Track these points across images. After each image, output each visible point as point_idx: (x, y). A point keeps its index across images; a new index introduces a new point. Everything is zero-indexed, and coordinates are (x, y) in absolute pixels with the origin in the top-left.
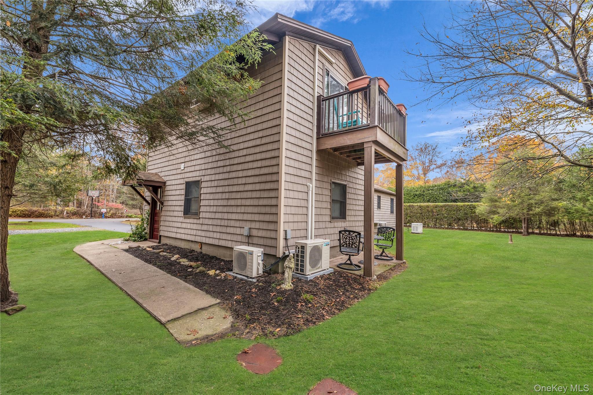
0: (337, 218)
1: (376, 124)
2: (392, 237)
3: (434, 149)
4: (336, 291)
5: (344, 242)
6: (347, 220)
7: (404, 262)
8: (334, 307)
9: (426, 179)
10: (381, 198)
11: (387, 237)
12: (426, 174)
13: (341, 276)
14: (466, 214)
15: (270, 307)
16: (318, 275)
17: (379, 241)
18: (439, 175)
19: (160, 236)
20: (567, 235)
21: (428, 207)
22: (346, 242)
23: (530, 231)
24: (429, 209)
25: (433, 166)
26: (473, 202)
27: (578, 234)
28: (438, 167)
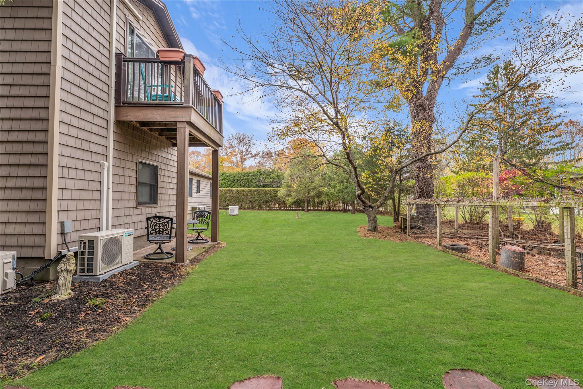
0: (145, 203)
1: (191, 104)
2: (208, 220)
3: (250, 140)
4: (139, 285)
5: (153, 230)
6: (159, 205)
7: (218, 243)
8: (136, 304)
9: (243, 167)
10: (201, 182)
11: (203, 220)
12: (243, 162)
13: (148, 268)
14: (272, 197)
15: (28, 332)
16: (116, 272)
17: (195, 225)
18: (253, 164)
20: (327, 210)
21: (243, 191)
22: (155, 229)
23: (309, 208)
25: (249, 156)
26: (276, 187)
27: (332, 209)
28: (252, 157)
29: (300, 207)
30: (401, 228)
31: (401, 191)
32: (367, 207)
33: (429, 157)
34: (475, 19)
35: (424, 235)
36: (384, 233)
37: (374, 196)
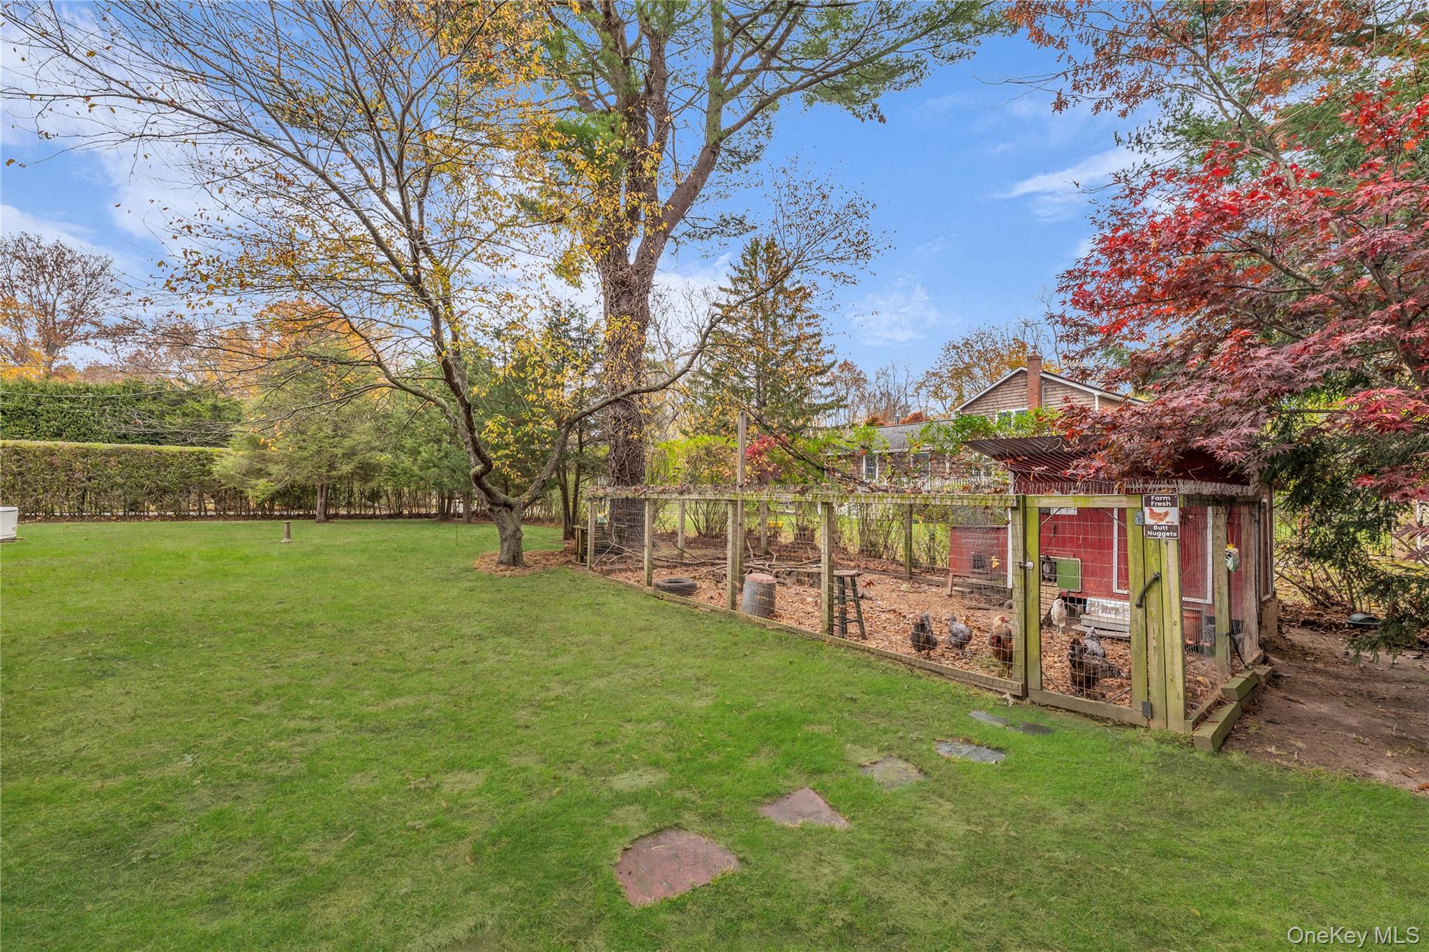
3: (93, 276)
9: (55, 365)
12: (56, 347)
14: (187, 477)
18: (106, 361)
20: (390, 516)
23: (332, 511)
24: (57, 461)
25: (88, 329)
26: (207, 444)
27: (406, 512)
28: (105, 333)
29: (301, 507)
30: (576, 553)
31: (581, 468)
32: (497, 505)
33: (636, 397)
34: (721, 139)
35: (621, 566)
36: (538, 568)
37: (516, 477)
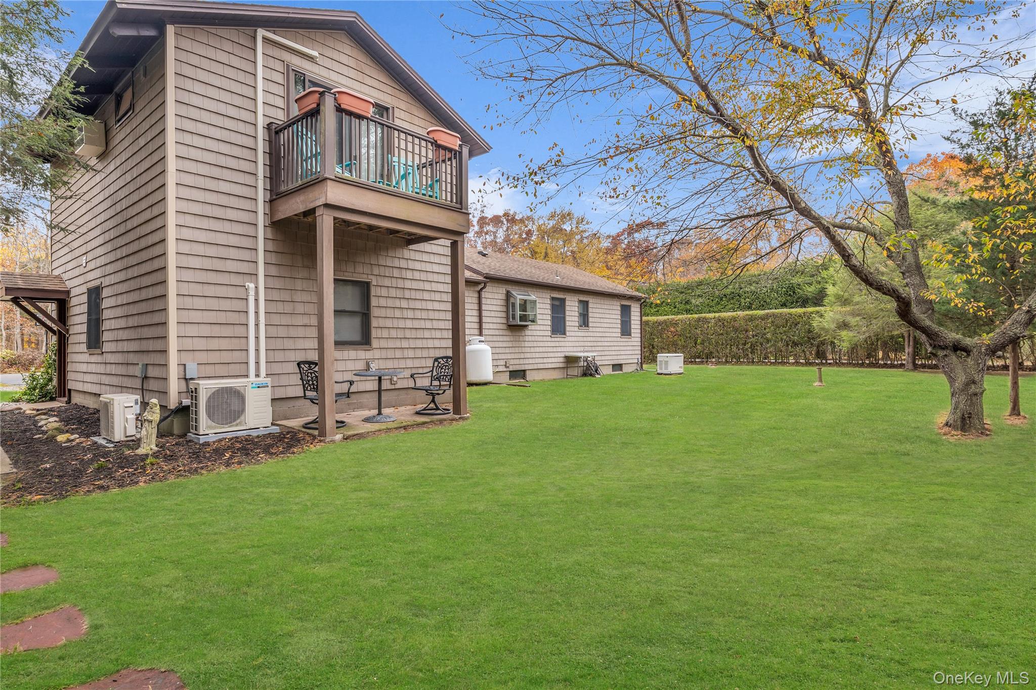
1: (326, 174)
6: (375, 346)
10: (590, 305)
19: (70, 390)
21: (734, 319)
24: (737, 324)
